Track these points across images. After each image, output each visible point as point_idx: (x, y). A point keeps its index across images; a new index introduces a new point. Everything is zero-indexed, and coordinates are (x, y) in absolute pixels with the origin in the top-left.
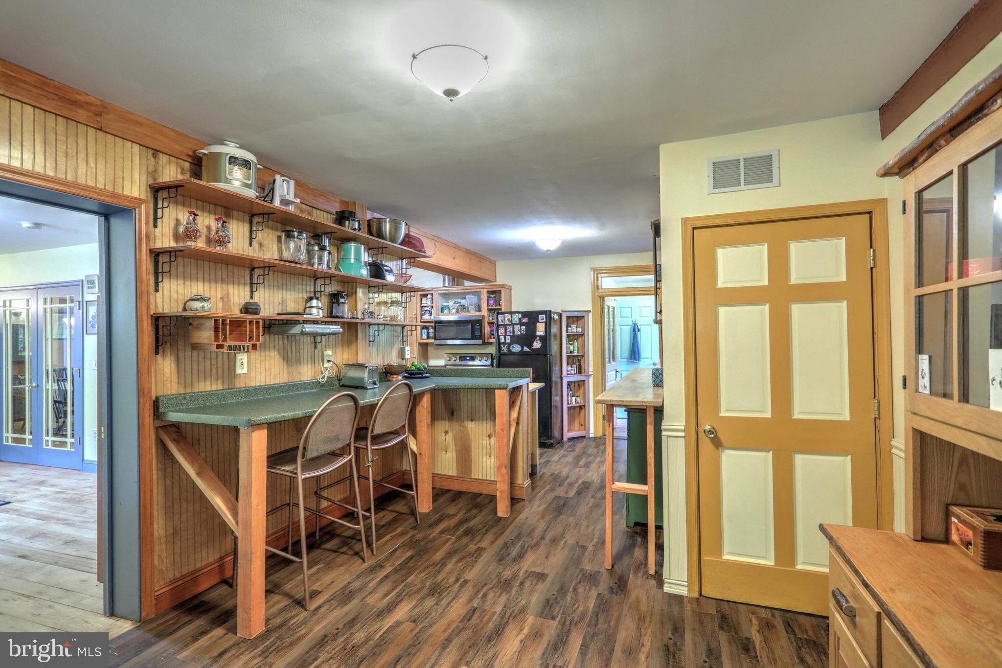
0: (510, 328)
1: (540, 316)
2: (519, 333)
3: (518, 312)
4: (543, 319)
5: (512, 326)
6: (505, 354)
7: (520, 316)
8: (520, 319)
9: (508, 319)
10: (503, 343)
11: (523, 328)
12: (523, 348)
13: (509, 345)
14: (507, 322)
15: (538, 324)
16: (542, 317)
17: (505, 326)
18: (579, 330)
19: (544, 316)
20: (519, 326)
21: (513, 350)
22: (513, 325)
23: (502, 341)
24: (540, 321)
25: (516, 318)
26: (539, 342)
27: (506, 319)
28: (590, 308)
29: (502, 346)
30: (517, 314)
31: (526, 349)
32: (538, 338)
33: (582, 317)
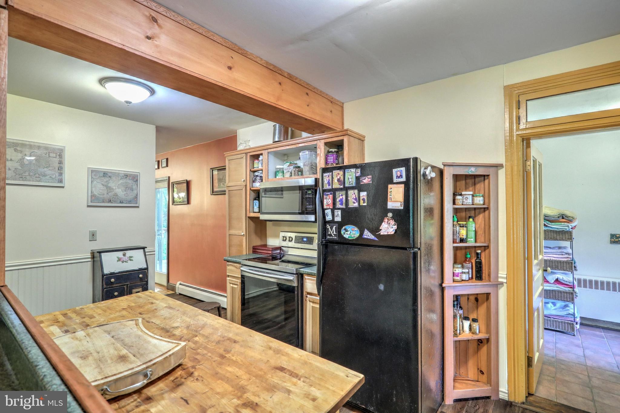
0: (341, 196)
1: (394, 171)
2: (356, 205)
3: (355, 166)
4: (401, 176)
5: (344, 192)
6: (333, 242)
7: (358, 174)
8: (358, 178)
9: (339, 180)
10: (329, 222)
11: (364, 194)
12: (362, 234)
13: (340, 225)
14: (336, 185)
15: (390, 186)
16: (399, 173)
17: (334, 191)
18: (479, 200)
19: (403, 169)
20: (356, 191)
21: (346, 236)
22: (346, 189)
23: (329, 218)
24: (395, 180)
25: (351, 176)
26: (392, 222)
27: (335, 180)
28: (501, 159)
29: (328, 227)
30: (353, 170)
31: (368, 235)
32: (390, 215)
33: (485, 177)
